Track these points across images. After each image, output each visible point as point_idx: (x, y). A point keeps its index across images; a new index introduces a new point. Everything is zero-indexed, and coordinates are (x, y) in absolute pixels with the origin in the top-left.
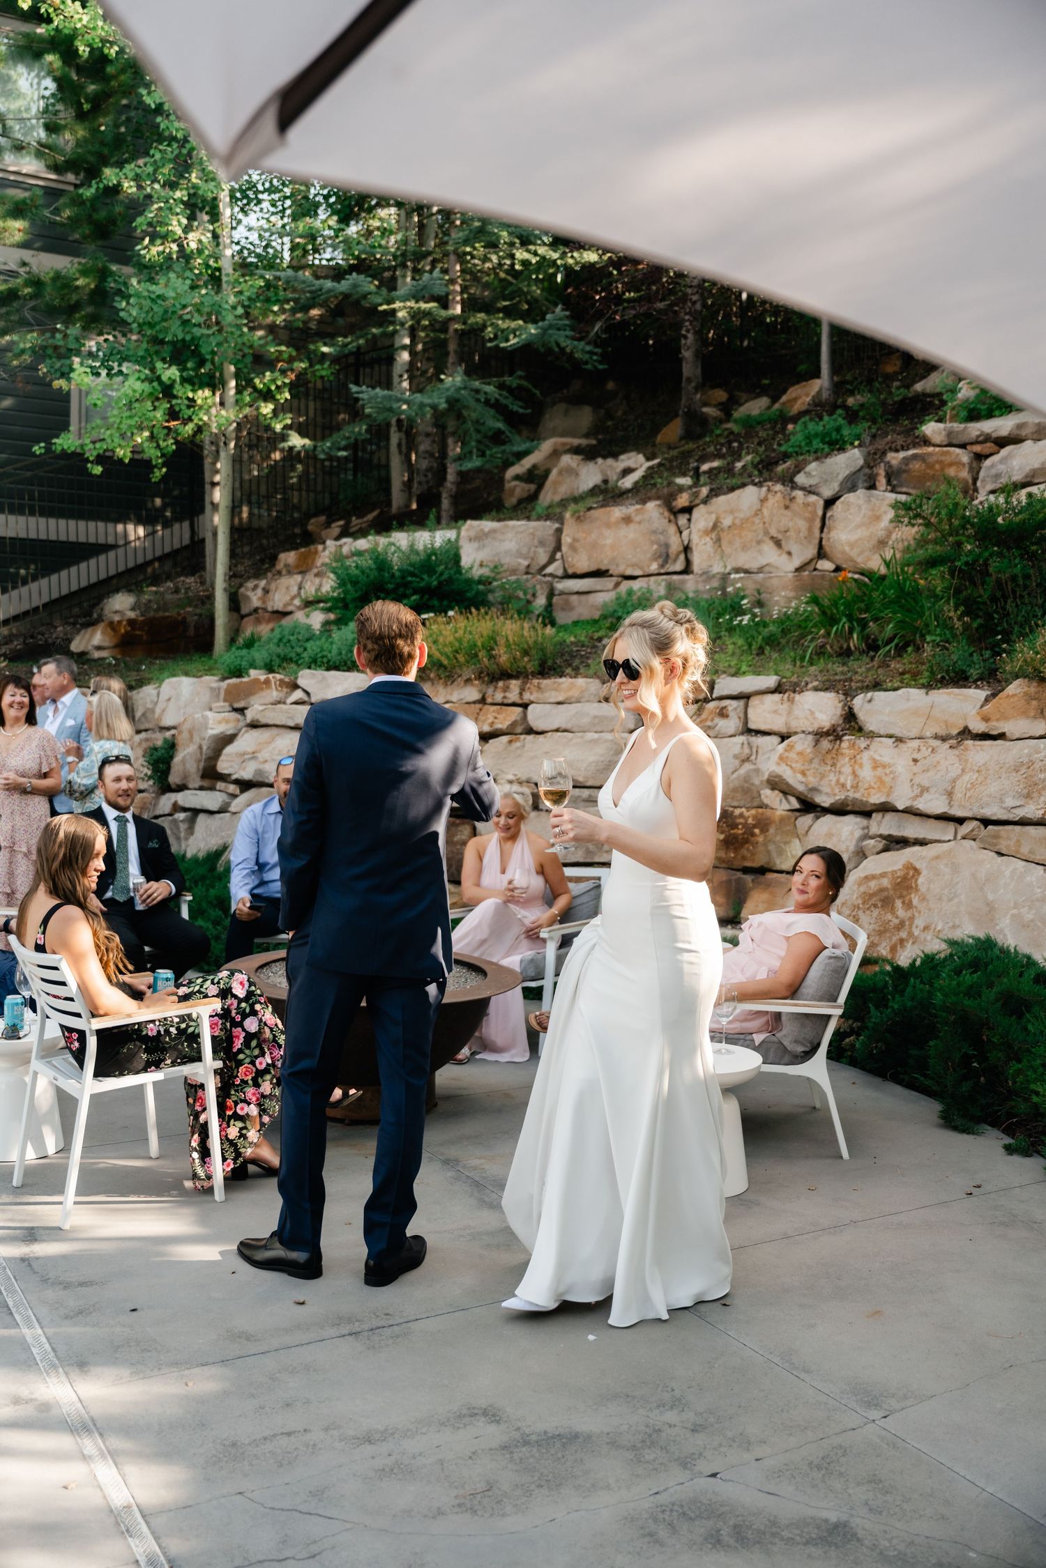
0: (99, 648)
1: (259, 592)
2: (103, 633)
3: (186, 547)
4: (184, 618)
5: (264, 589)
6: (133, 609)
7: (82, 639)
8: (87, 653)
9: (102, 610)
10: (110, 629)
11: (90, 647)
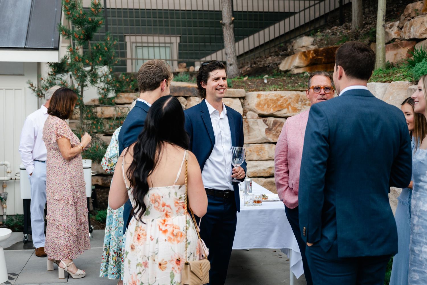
0: (297, 67)
1: (395, 29)
2: (300, 58)
3: (338, 9)
5: (398, 27)
6: (313, 45)
7: (285, 63)
8: (290, 70)
9: (293, 46)
10: (303, 56)
11: (292, 67)
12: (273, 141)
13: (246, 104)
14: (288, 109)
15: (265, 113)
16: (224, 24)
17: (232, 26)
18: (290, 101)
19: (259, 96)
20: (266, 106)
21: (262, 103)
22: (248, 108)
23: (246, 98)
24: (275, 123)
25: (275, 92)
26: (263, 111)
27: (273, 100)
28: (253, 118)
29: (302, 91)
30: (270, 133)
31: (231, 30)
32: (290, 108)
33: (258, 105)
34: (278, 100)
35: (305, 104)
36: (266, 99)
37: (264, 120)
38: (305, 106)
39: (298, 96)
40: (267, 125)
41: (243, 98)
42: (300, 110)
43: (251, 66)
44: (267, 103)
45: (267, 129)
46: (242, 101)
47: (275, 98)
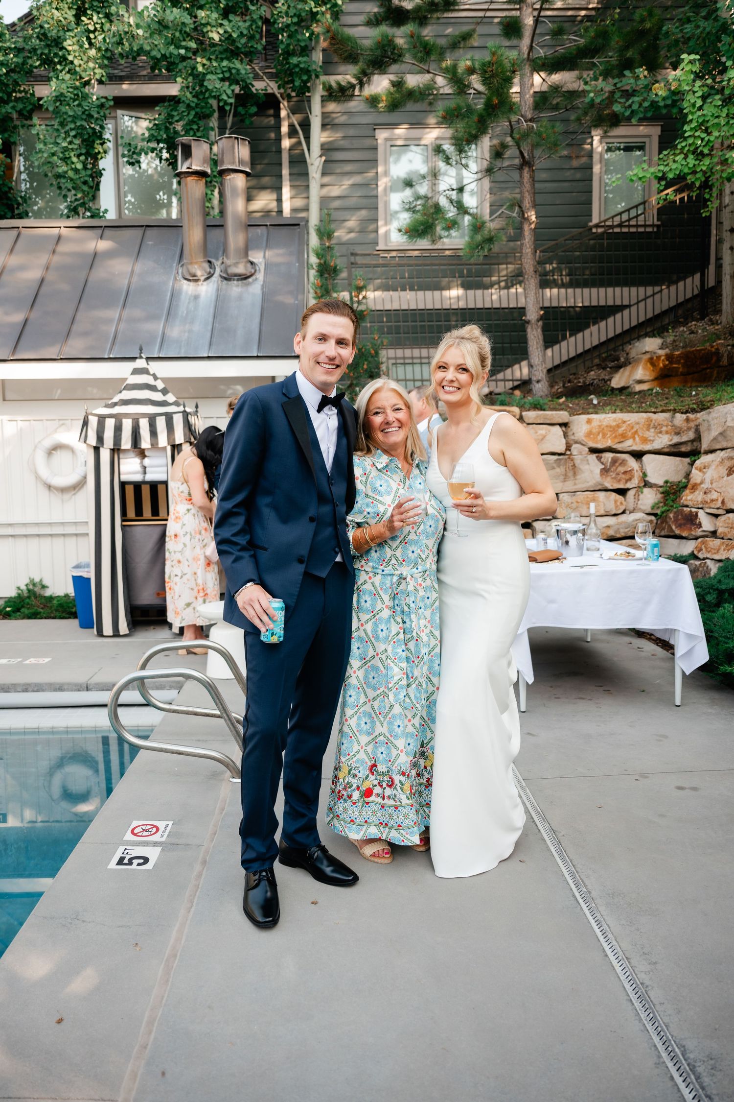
0: (640, 382)
2: (644, 368)
3: (697, 295)
4: (717, 349)
6: (662, 348)
7: (620, 378)
8: (628, 387)
9: (627, 354)
10: (649, 365)
11: (631, 382)
12: (611, 488)
13: (570, 433)
14: (634, 439)
15: (600, 446)
16: (528, 322)
17: (540, 323)
18: (636, 427)
19: (589, 421)
20: (601, 435)
21: (594, 431)
22: (573, 440)
23: (571, 425)
24: (614, 461)
25: (614, 415)
26: (597, 442)
27: (611, 427)
28: (580, 453)
29: (655, 413)
30: (607, 476)
31: (539, 330)
32: (637, 439)
33: (589, 434)
34: (618, 426)
35: (661, 432)
36: (600, 426)
37: (597, 457)
38: (660, 435)
39: (650, 420)
40: (602, 463)
41: (564, 425)
42: (653, 441)
43: (564, 386)
44: (602, 431)
45: (602, 470)
46: (564, 429)
47: (614, 424)
